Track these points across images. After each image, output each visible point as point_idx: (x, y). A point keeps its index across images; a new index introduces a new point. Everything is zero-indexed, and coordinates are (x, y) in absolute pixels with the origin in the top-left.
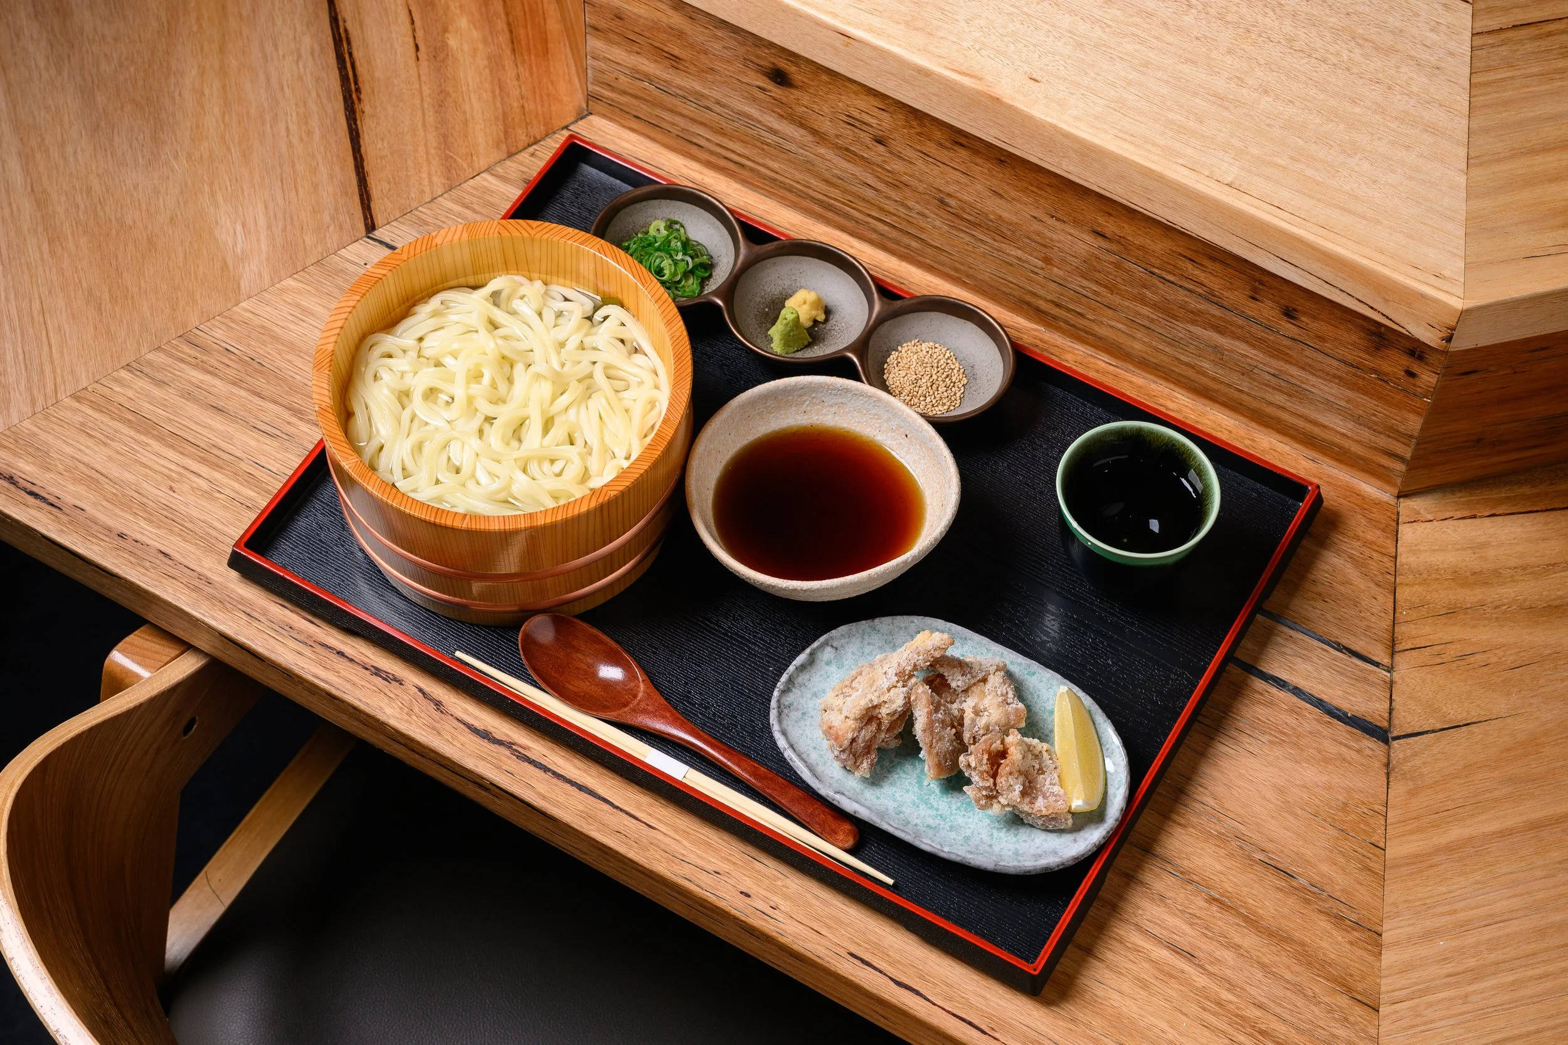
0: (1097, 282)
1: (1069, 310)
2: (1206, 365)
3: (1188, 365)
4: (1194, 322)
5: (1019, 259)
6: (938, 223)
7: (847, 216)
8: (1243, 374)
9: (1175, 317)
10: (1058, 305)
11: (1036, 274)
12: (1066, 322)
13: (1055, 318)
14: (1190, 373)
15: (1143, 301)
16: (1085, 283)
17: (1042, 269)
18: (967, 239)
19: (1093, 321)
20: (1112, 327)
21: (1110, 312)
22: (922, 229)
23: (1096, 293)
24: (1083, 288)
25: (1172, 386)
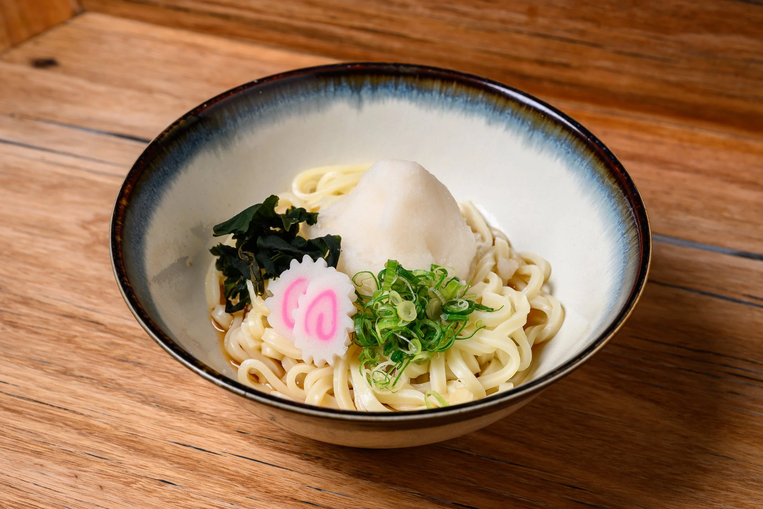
0: (584, 19)
1: (554, 65)
2: (697, 78)
3: (678, 85)
4: (686, 30)
5: (503, 21)
6: (420, 10)
7: (331, 37)
8: (737, 75)
9: (667, 31)
10: (542, 63)
11: (519, 32)
12: (552, 81)
13: (539, 79)
14: (678, 94)
15: (631, 23)
16: (572, 24)
17: (526, 24)
18: (450, 16)
19: (579, 68)
20: (598, 68)
21: (596, 52)
22: (404, 24)
23: (582, 33)
24: (569, 31)
25: (658, 117)
